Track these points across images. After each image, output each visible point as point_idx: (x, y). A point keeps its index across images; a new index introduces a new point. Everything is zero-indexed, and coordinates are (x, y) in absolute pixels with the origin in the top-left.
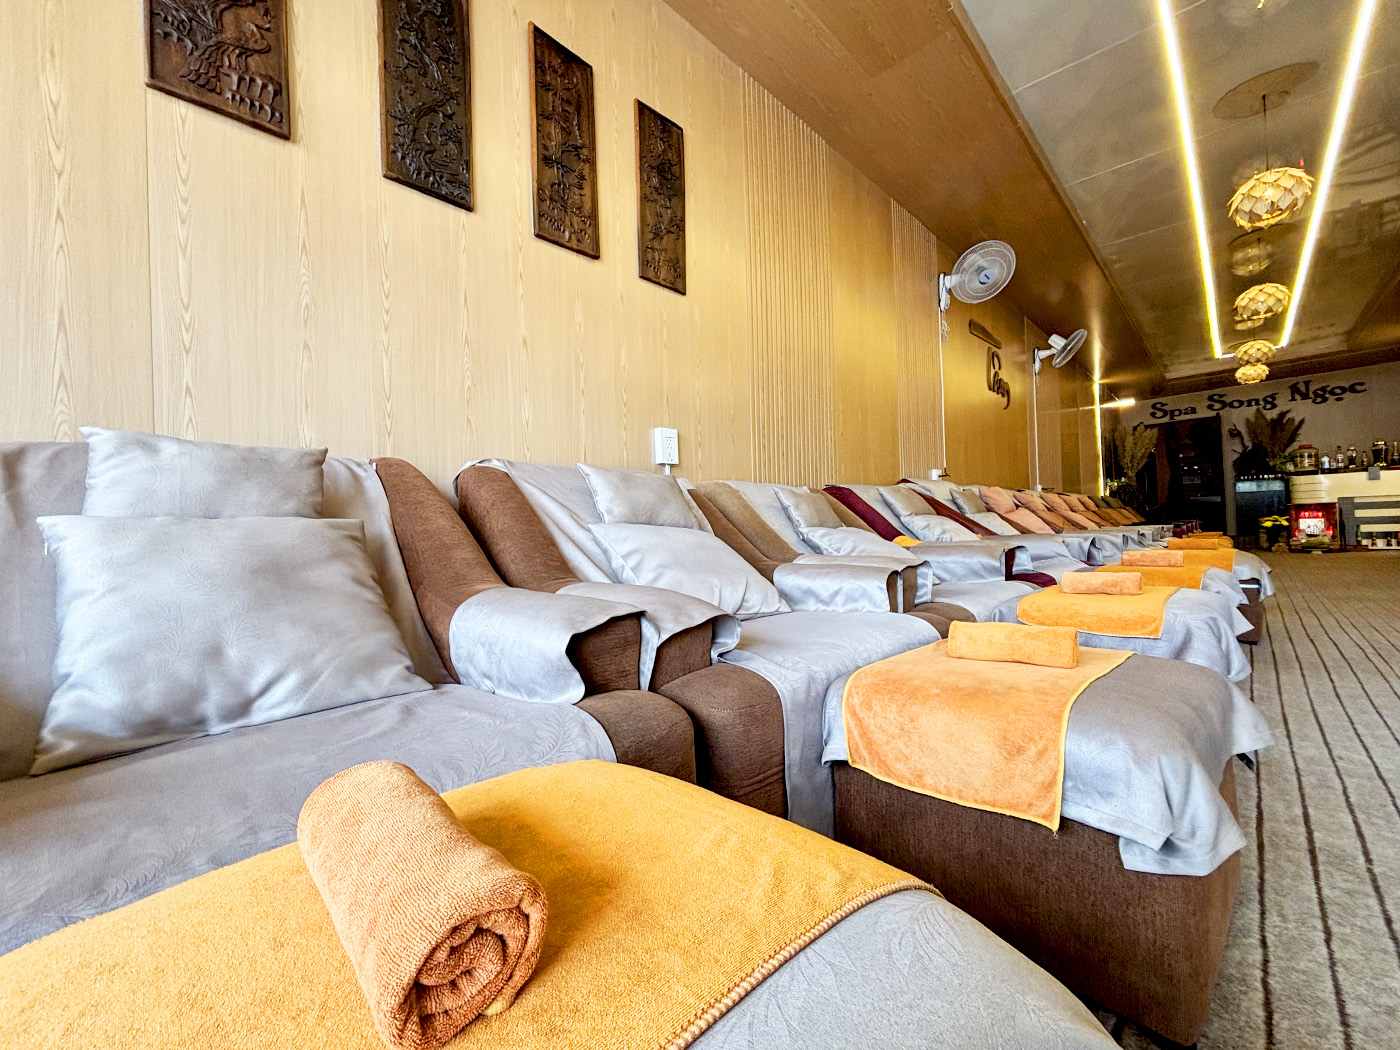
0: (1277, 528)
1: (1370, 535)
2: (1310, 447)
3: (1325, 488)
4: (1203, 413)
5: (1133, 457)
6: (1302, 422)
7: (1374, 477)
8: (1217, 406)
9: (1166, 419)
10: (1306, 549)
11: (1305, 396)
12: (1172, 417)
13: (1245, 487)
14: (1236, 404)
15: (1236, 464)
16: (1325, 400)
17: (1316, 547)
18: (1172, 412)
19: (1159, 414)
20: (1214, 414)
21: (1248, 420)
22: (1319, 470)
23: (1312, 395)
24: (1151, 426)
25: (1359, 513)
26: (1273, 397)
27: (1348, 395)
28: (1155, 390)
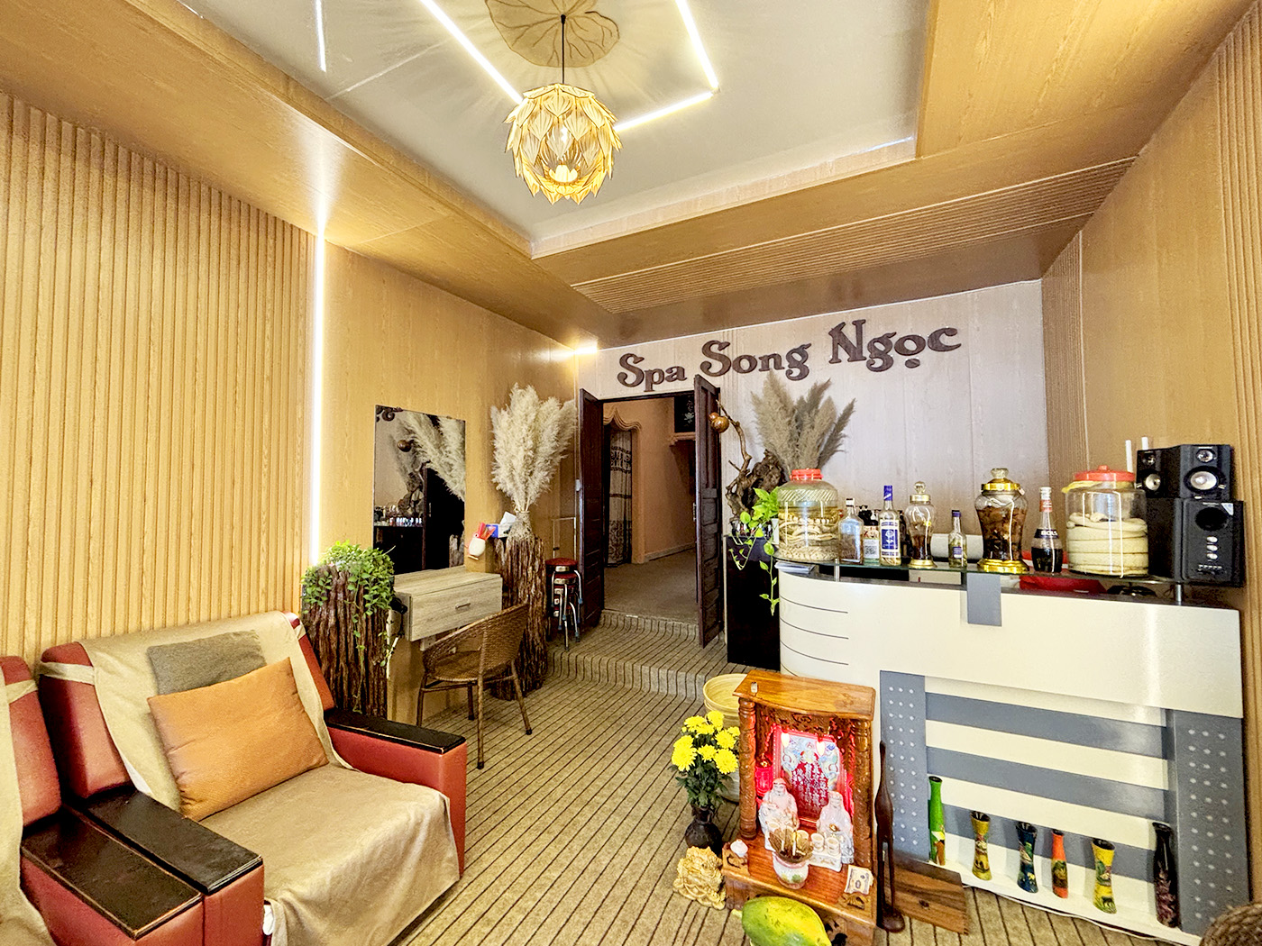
6: (849, 410)
8: (716, 367)
9: (640, 390)
11: (855, 356)
12: (649, 385)
14: (745, 364)
16: (888, 363)
18: (650, 374)
19: (631, 378)
21: (761, 401)
23: (866, 353)
26: (802, 350)
27: (927, 355)
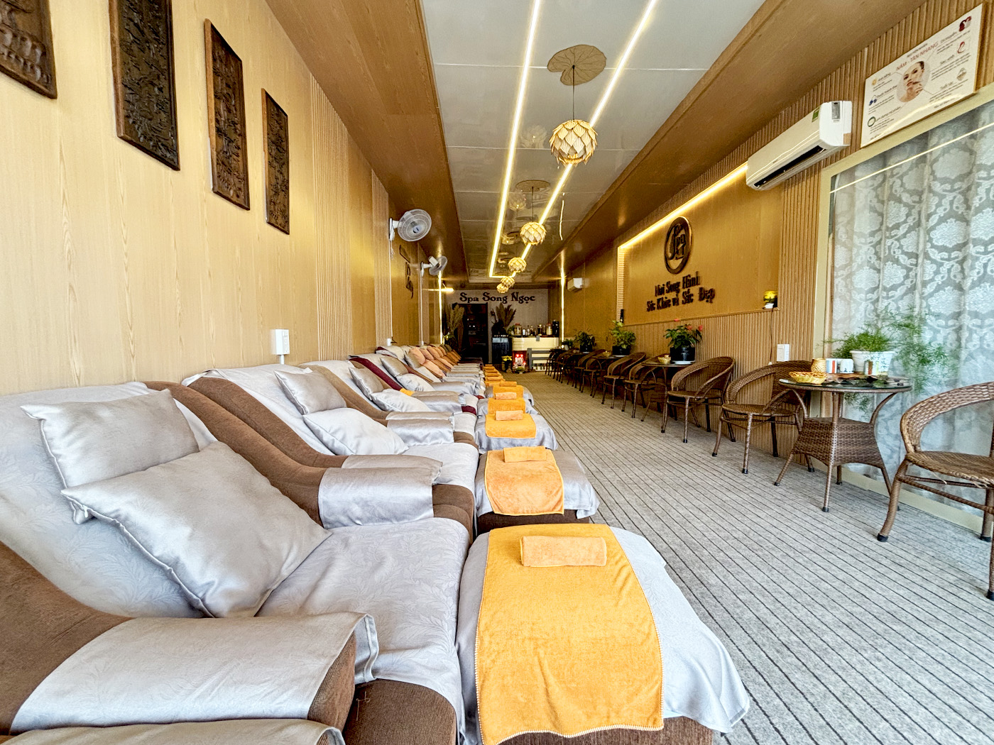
0: (508, 361)
1: (536, 365)
2: (519, 325)
3: (522, 344)
4: (481, 302)
5: (453, 322)
6: (515, 311)
7: (538, 340)
8: (486, 299)
9: (466, 302)
10: (517, 372)
11: (516, 300)
12: (469, 301)
13: (497, 340)
14: (493, 299)
15: (493, 329)
16: (523, 302)
17: (521, 371)
18: (469, 299)
19: (464, 299)
20: (485, 302)
21: (497, 308)
22: (522, 336)
23: (519, 300)
24: (461, 305)
25: (534, 356)
26: (506, 297)
27: (529, 301)
28: (460, 286)
